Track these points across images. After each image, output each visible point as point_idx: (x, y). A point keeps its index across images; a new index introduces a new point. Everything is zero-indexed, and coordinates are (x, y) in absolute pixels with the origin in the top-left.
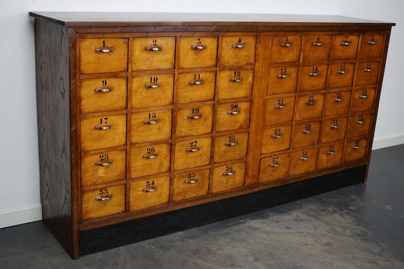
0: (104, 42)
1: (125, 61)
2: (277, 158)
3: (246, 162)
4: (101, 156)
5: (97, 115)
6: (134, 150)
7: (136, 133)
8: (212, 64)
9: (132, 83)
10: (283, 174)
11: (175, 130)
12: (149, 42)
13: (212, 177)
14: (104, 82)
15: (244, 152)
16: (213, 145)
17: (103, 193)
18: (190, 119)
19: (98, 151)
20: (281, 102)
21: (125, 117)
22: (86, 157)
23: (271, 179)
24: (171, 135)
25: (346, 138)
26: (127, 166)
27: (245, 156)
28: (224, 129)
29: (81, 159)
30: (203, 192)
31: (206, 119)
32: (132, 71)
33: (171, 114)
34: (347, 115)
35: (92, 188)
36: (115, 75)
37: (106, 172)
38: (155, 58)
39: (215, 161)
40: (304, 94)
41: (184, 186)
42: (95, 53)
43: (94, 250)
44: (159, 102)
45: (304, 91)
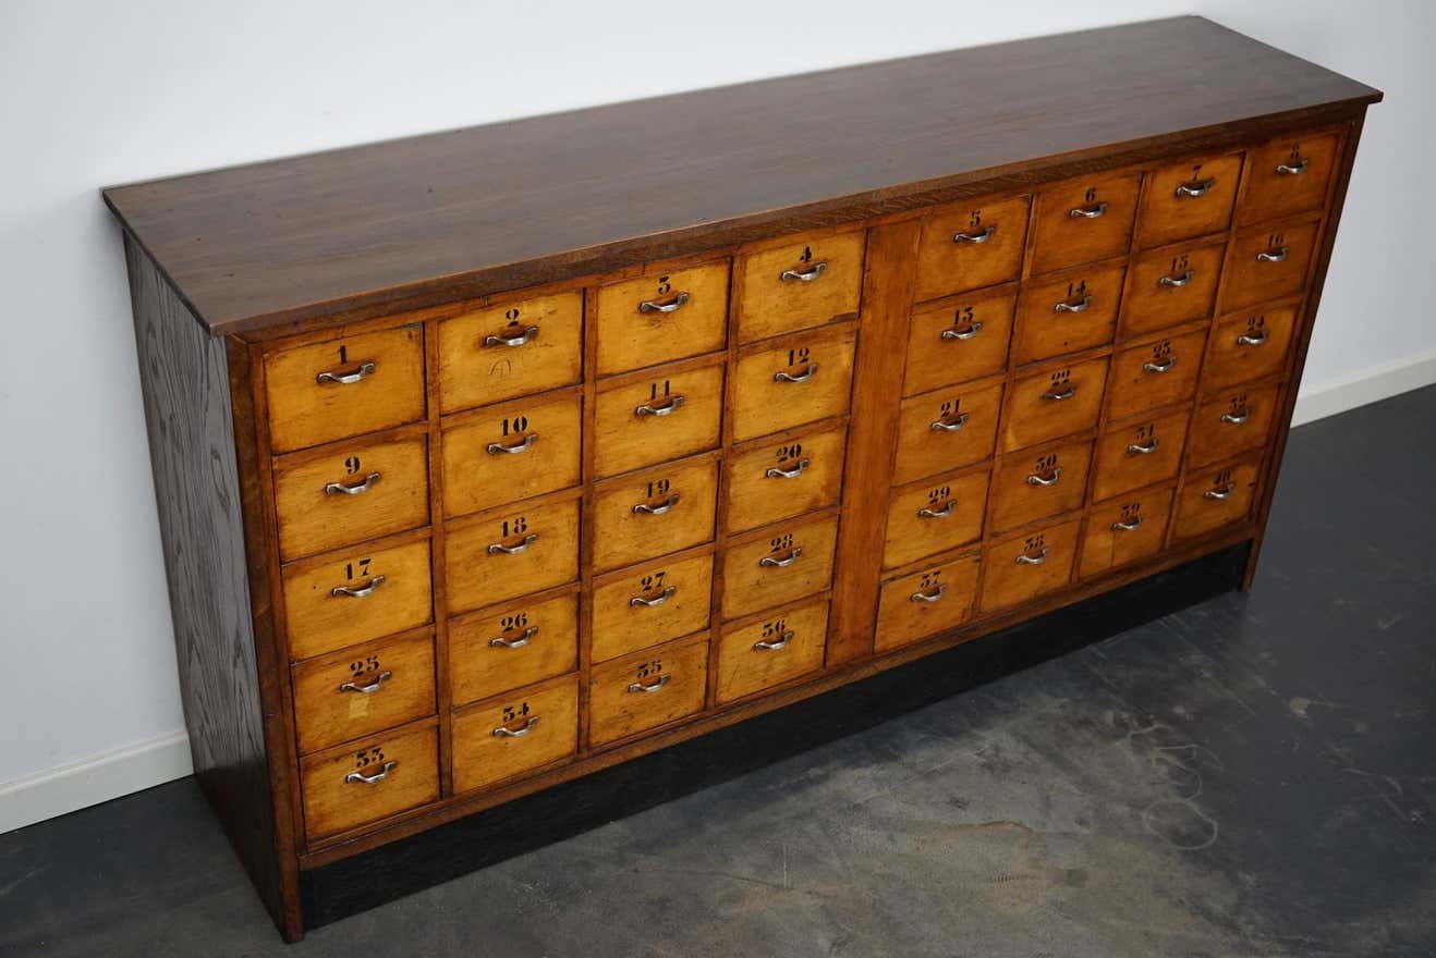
0: (343, 350)
1: (414, 391)
2: (937, 573)
3: (830, 601)
4: (357, 665)
5: (335, 556)
6: (458, 633)
7: (463, 585)
8: (711, 345)
9: (441, 452)
10: (957, 613)
11: (591, 556)
12: (495, 320)
13: (717, 662)
14: (352, 463)
15: (825, 575)
16: (718, 573)
17: (367, 761)
18: (639, 515)
19: (344, 655)
20: (952, 410)
21: (427, 545)
22: (309, 675)
23: (916, 635)
24: (577, 569)
25: (1183, 473)
26: (440, 675)
27: (826, 586)
28: (757, 522)
29: (291, 683)
30: (690, 705)
31: (693, 505)
32: (441, 416)
33: (577, 512)
34: (1191, 404)
35: (332, 753)
36: (385, 436)
37: (373, 705)
38: (517, 364)
39: (727, 616)
40: (1034, 372)
41: (625, 700)
42: (317, 388)
43: (348, 909)
44: (534, 485)
45: (1036, 361)
